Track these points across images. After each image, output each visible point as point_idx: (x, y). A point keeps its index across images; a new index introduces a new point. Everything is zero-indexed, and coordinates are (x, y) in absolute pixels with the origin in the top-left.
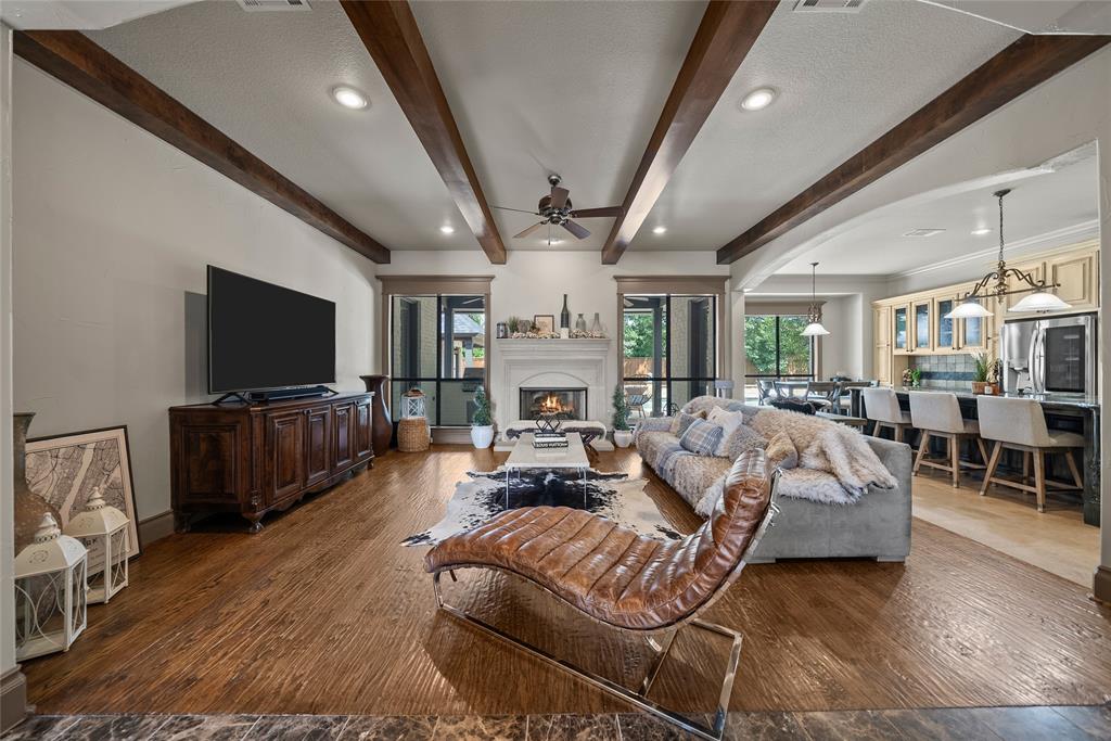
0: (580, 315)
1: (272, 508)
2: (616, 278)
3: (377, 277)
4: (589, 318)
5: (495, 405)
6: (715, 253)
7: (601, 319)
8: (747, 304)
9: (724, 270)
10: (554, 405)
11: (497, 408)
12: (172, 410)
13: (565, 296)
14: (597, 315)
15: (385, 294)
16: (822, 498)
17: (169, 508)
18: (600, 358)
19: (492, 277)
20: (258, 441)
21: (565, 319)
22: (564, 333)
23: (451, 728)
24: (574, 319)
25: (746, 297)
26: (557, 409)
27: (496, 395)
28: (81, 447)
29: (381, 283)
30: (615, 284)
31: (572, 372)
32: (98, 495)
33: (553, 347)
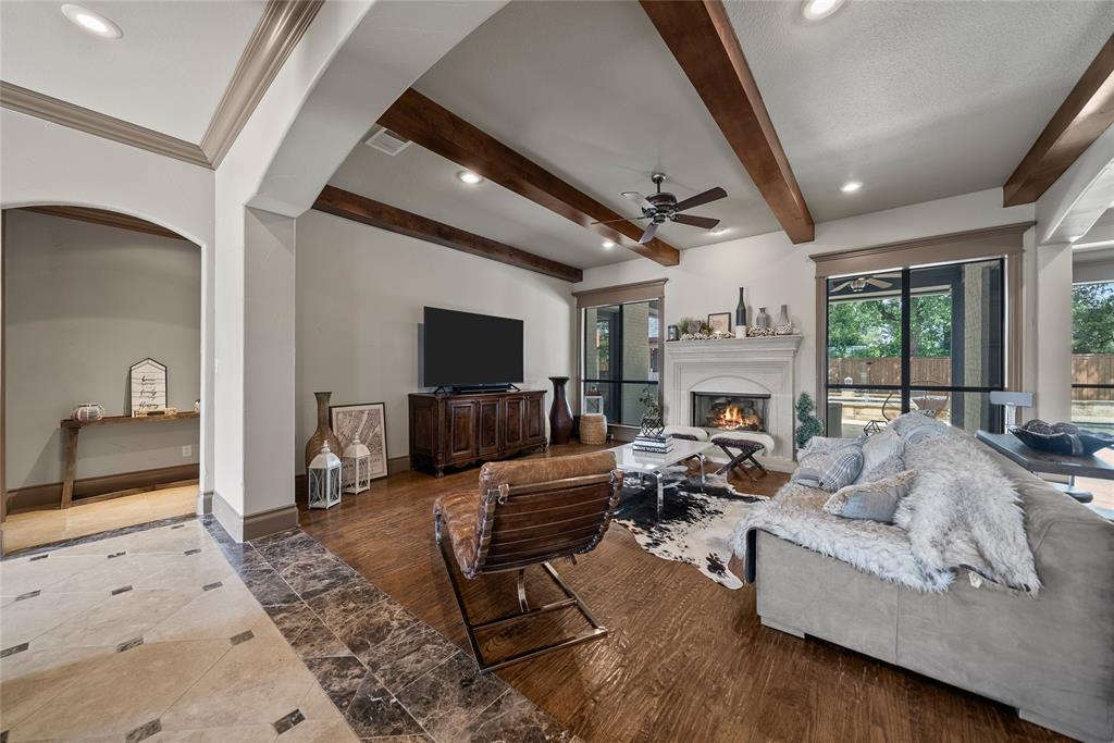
0: (763, 310)
1: (451, 464)
2: (812, 257)
3: (573, 294)
4: (774, 313)
5: (668, 408)
6: (1001, 189)
7: (792, 312)
8: (1076, 265)
9: (1023, 213)
10: (734, 418)
11: (670, 412)
12: (410, 396)
13: (742, 289)
14: (785, 308)
15: (579, 307)
16: (874, 567)
17: (407, 454)
18: (785, 359)
19: (666, 280)
20: (441, 418)
21: (742, 315)
22: (740, 331)
23: (386, 605)
24: (756, 313)
25: (1075, 253)
26: (737, 423)
27: (668, 399)
28: (362, 412)
29: (576, 299)
30: (813, 265)
31: (751, 376)
32: (357, 437)
33: (726, 348)
